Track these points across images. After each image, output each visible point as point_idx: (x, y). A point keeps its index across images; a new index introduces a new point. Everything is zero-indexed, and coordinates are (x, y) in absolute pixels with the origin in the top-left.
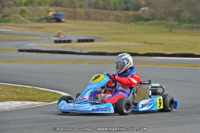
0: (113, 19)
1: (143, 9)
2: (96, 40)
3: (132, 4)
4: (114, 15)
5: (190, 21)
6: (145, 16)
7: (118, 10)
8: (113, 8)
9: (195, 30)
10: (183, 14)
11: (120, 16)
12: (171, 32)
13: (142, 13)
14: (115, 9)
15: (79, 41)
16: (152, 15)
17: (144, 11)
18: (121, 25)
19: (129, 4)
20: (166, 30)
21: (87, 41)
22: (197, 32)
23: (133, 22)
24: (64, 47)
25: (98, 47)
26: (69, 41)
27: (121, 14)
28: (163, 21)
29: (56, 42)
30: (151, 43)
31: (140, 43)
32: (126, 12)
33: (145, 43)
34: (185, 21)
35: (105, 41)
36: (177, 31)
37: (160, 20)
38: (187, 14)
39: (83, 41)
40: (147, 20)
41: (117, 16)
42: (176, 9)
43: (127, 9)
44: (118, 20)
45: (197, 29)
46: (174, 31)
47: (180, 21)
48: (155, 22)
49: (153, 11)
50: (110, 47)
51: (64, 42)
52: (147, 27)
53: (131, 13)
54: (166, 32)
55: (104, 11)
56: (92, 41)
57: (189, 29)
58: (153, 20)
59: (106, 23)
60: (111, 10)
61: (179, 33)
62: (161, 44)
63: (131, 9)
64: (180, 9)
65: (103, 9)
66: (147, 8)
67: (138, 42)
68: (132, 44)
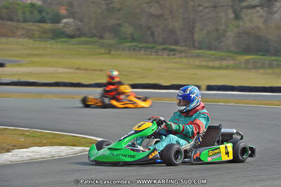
0: (23, 35)
1: (65, 21)
3: (48, 14)
4: (23, 28)
5: (133, 40)
6: (69, 31)
7: (29, 21)
8: (21, 19)
9: (142, 52)
10: (123, 29)
11: (33, 30)
12: (109, 53)
13: (64, 27)
14: (25, 21)
16: (79, 29)
17: (66, 23)
18: (37, 43)
19: (44, 14)
20: (103, 51)
22: (145, 55)
23: (53, 39)
27: (33, 28)
28: (95, 38)
30: (86, 70)
32: (42, 25)
33: (78, 69)
34: (125, 39)
35: (20, 65)
36: (118, 53)
37: (91, 37)
38: (128, 30)
40: (72, 37)
41: (28, 29)
42: (112, 22)
43: (42, 21)
44: (30, 35)
45: (145, 50)
46: (113, 53)
48: (83, 39)
49: (80, 24)
50: (30, 74)
52: (76, 46)
53: (48, 26)
54: (102, 54)
55: (9, 23)
57: (135, 49)
58: (79, 36)
59: (14, 40)
60: (18, 21)
61: (120, 55)
62: (101, 70)
63: (48, 21)
64: (118, 22)
65: (8, 20)
66: (70, 20)
68: (61, 70)
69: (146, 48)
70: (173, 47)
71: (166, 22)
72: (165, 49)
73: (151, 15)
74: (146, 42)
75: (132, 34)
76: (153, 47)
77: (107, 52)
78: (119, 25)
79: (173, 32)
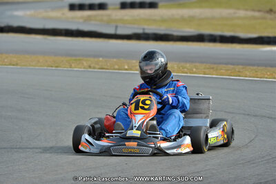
2: (160, 4)
15: (124, 6)
21: (142, 6)
24: (88, 19)
25: (163, 21)
26: (102, 7)
29: (72, 7)
31: (259, 11)
39: (132, 6)
51: (91, 7)
56: (153, 5)
67: (253, 10)
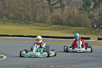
5: (14, 19)
10: (10, 15)
22: (18, 24)
38: (12, 15)
42: (6, 12)
46: (6, 24)
47: (9, 18)
54: (2, 24)
57: (14, 22)
61: (9, 24)
62: (2, 30)
69: (18, 22)
70: (28, 22)
71: (26, 13)
72: (25, 23)
73: (20, 10)
74: (18, 20)
75: (13, 17)
76: (21, 22)
77: (4, 23)
78: (8, 13)
79: (28, 16)
